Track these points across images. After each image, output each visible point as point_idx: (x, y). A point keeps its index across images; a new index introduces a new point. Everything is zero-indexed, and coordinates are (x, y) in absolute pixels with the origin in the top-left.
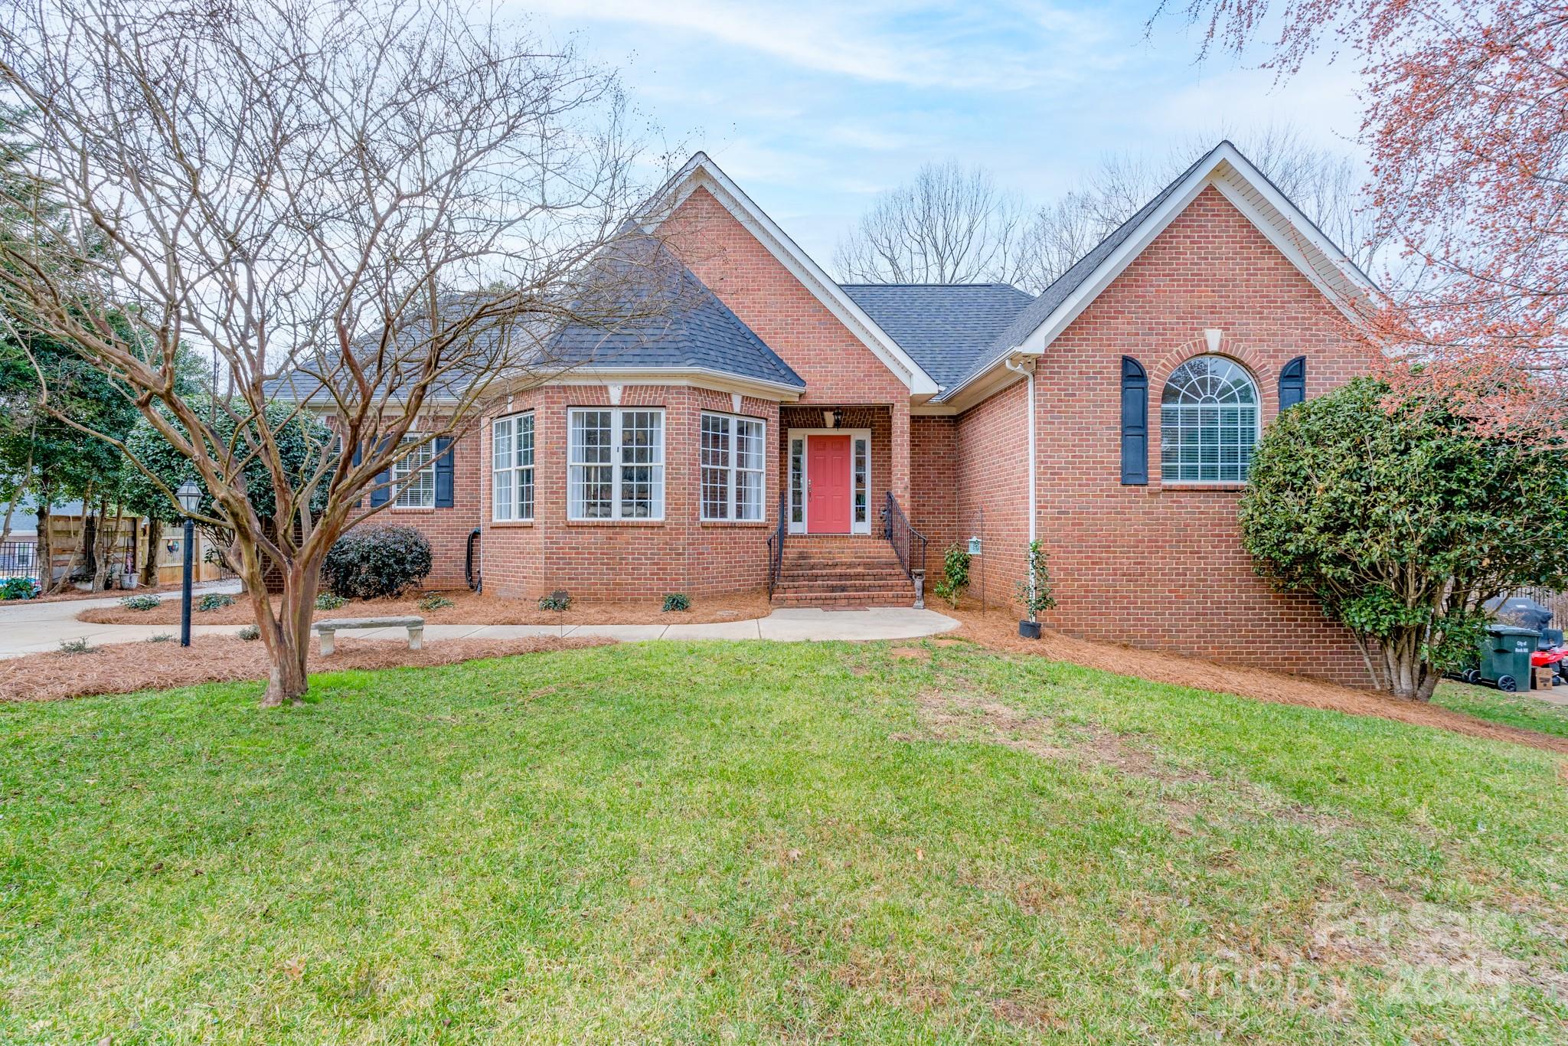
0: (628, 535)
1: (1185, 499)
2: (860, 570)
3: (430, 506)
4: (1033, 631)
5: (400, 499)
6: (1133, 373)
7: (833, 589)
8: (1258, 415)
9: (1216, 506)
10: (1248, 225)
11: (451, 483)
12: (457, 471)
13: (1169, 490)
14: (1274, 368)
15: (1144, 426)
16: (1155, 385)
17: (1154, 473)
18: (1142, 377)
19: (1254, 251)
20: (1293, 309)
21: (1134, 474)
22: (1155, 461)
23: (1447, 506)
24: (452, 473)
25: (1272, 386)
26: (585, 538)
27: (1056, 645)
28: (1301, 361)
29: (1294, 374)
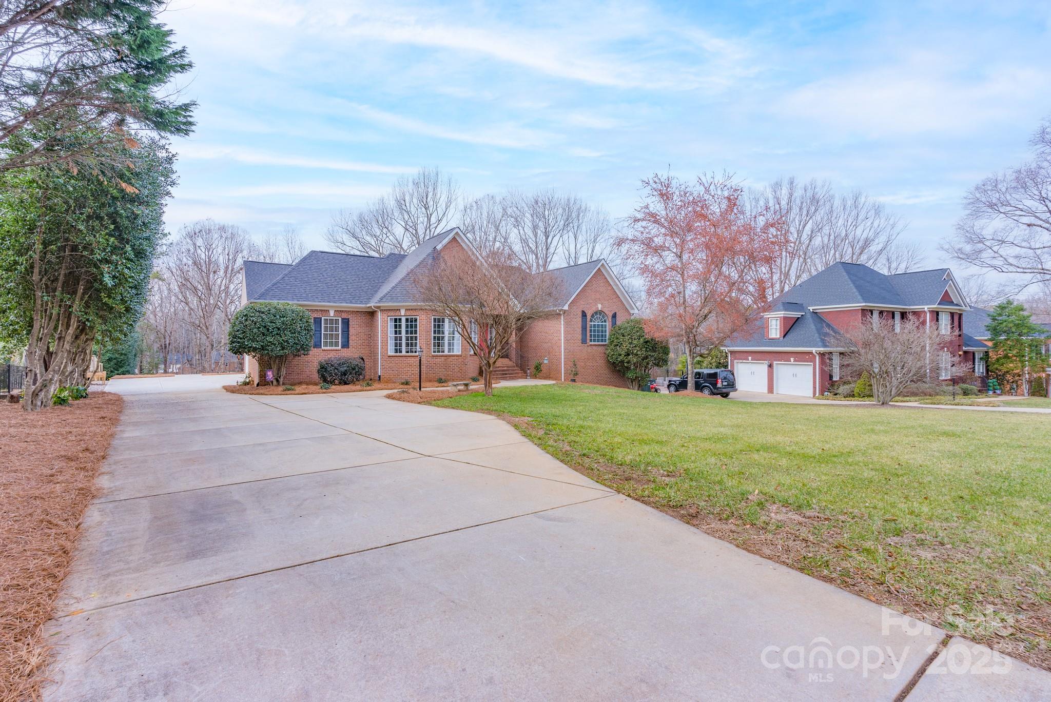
0: (451, 359)
1: (594, 347)
2: (505, 368)
3: (340, 348)
4: (574, 381)
5: (326, 345)
6: (584, 314)
7: (503, 374)
8: (607, 327)
9: (600, 349)
10: (606, 278)
11: (348, 338)
12: (350, 334)
13: (591, 345)
14: (610, 315)
15: (586, 328)
16: (589, 317)
17: (588, 341)
18: (586, 316)
19: (607, 285)
20: (614, 300)
21: (584, 341)
22: (588, 337)
23: (646, 351)
24: (348, 334)
25: (610, 318)
26: (438, 360)
27: (578, 384)
28: (616, 313)
29: (614, 316)
